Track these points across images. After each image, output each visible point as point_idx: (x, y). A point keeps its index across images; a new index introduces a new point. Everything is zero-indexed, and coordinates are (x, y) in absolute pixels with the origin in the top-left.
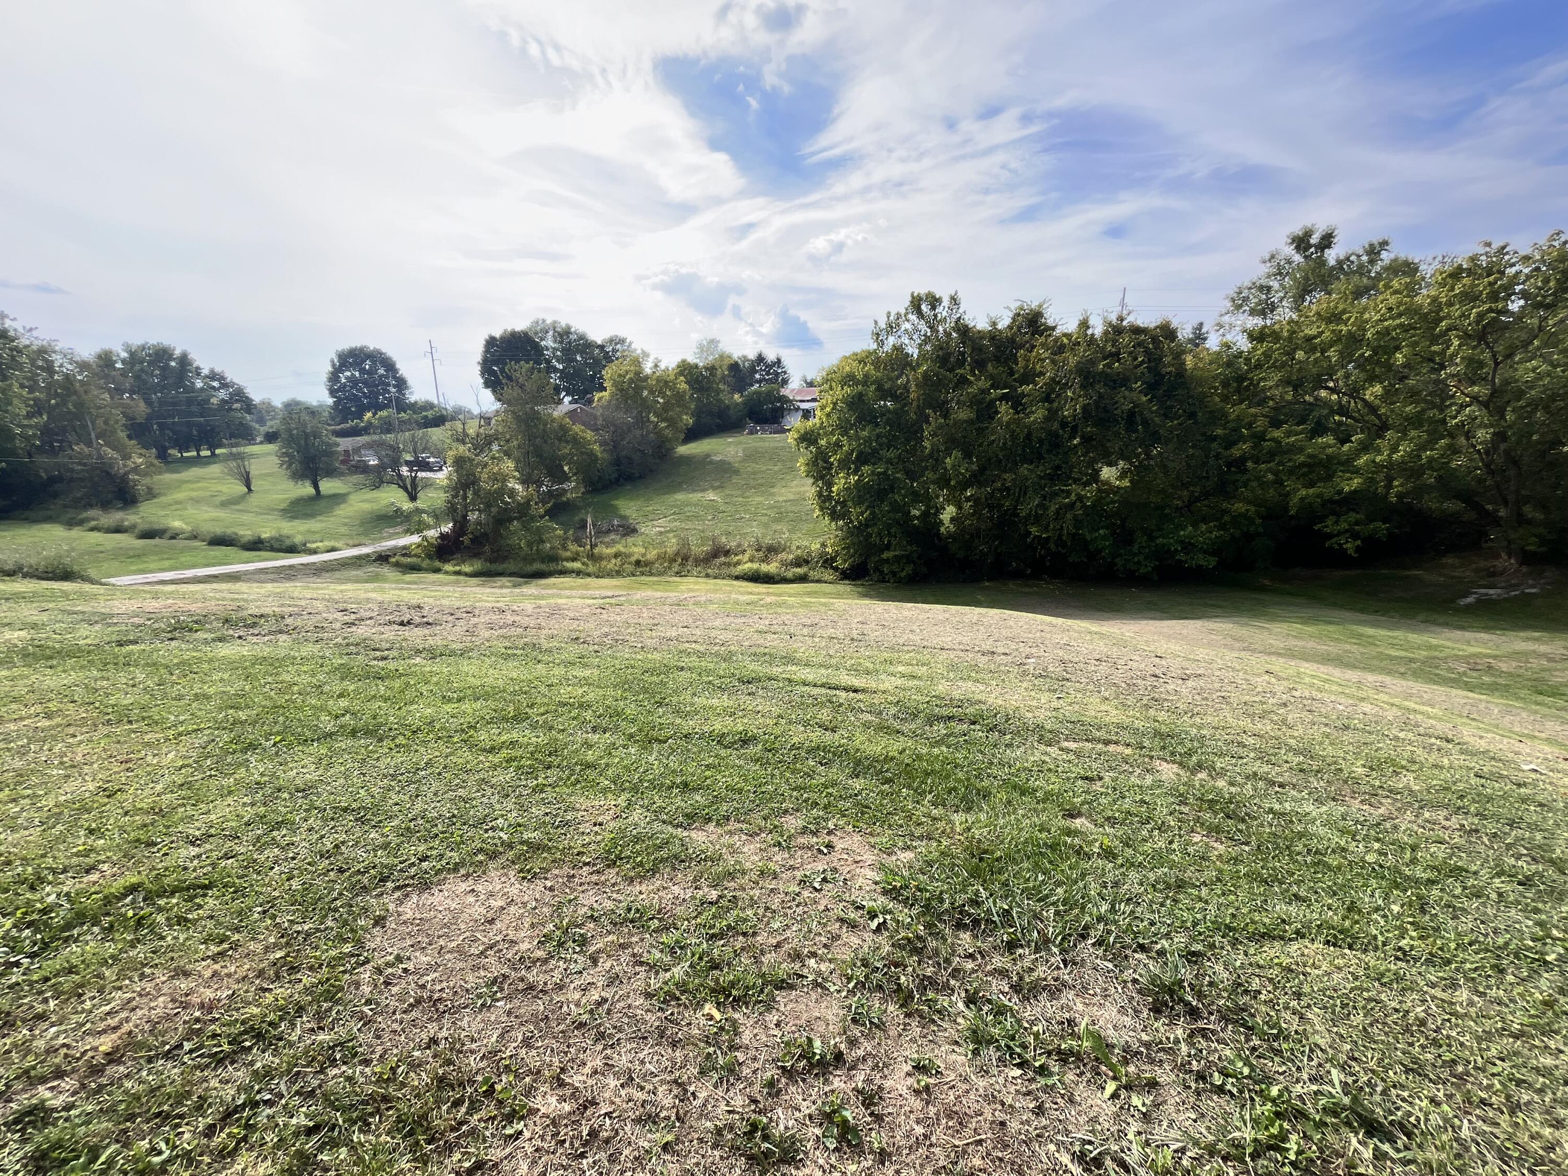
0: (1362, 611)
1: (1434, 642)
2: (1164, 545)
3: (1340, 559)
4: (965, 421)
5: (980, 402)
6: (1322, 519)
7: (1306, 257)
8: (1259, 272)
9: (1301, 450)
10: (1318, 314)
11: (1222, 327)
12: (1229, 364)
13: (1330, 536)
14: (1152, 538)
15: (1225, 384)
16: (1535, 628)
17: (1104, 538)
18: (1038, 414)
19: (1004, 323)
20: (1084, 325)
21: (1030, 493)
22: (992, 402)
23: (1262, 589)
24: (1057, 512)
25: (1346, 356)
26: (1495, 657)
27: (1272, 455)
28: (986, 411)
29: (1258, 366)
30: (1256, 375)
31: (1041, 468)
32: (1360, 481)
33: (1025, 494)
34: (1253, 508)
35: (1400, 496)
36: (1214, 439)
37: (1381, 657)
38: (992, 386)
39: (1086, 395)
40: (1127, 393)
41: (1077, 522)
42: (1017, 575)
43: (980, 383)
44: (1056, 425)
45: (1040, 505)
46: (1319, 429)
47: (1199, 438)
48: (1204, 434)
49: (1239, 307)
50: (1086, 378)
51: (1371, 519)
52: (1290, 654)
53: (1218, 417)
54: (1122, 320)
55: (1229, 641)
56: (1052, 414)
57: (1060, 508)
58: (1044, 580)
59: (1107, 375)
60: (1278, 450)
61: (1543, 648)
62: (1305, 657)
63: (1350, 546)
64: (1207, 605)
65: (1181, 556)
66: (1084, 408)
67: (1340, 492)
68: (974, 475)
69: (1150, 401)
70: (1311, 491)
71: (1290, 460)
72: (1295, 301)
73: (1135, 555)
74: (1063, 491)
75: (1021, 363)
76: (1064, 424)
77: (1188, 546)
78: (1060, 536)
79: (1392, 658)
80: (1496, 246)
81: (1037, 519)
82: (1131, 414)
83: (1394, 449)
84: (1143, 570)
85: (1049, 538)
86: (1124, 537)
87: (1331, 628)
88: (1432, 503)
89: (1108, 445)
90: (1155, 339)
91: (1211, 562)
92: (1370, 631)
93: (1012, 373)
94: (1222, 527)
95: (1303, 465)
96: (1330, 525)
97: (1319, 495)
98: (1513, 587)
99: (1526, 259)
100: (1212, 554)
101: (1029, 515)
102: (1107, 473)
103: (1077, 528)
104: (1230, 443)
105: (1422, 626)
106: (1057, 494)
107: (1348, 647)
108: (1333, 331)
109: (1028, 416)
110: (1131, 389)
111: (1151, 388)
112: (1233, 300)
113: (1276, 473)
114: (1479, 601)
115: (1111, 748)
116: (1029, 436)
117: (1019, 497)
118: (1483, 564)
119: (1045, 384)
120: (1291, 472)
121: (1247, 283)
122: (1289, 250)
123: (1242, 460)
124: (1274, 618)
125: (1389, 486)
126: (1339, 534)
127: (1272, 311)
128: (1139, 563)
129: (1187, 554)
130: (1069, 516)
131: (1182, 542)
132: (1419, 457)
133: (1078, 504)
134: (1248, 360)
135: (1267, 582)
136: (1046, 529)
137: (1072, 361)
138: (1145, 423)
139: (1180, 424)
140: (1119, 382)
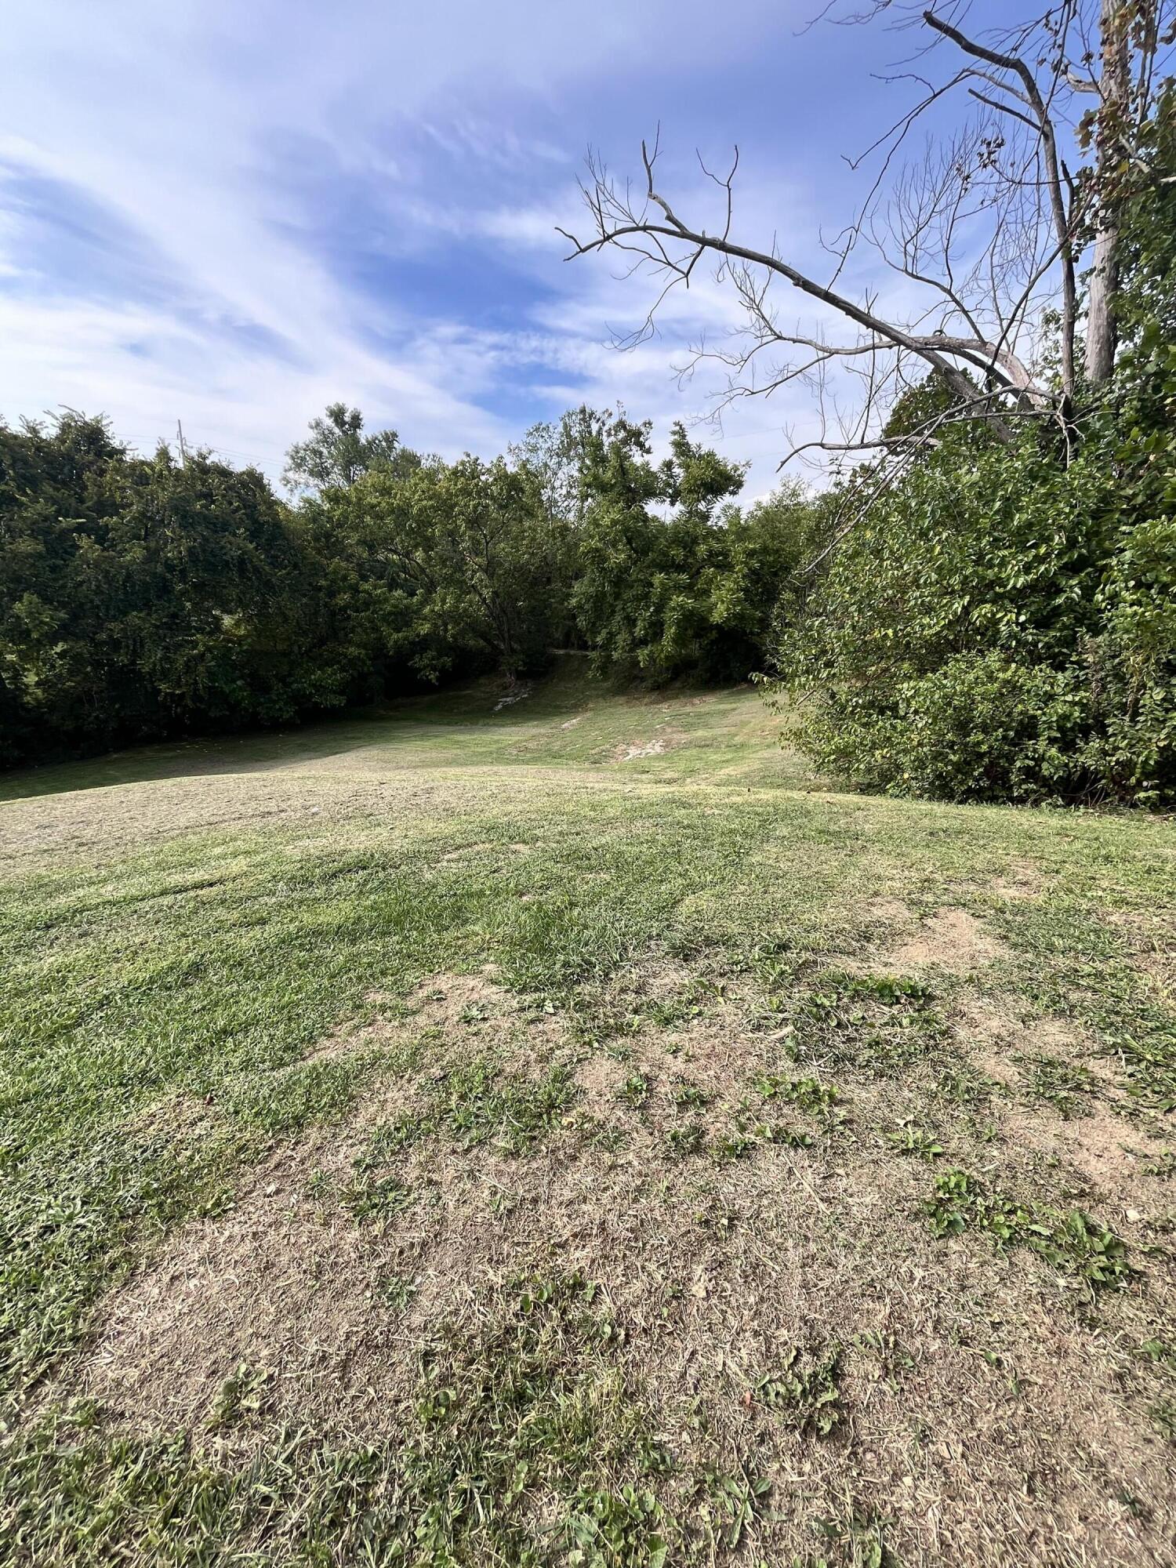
0: (448, 724)
1: (496, 738)
2: (299, 690)
3: (427, 688)
4: (30, 555)
5: (47, 532)
6: (411, 656)
7: (343, 432)
8: (309, 436)
9: (386, 600)
10: (373, 485)
11: (288, 482)
12: (314, 520)
13: (419, 670)
14: (287, 685)
15: (317, 539)
16: (530, 719)
17: (241, 689)
18: (135, 553)
19: (50, 431)
20: (164, 454)
21: (148, 645)
22: (65, 533)
23: (382, 719)
24: (186, 664)
25: (400, 526)
26: (526, 741)
27: (366, 605)
28: (60, 547)
29: (340, 525)
30: (340, 533)
31: (154, 616)
32: (428, 625)
33: (142, 646)
34: (363, 652)
35: (453, 636)
36: (320, 589)
37: (475, 754)
38: (58, 513)
39: (188, 537)
40: (232, 538)
41: (211, 674)
42: (151, 740)
43: (38, 506)
44: (160, 569)
45: (166, 658)
46: (393, 585)
47: (308, 587)
48: (310, 584)
49: (299, 466)
50: (184, 517)
51: (440, 656)
52: (424, 765)
53: (317, 570)
54: (205, 458)
55: (381, 764)
56: (152, 555)
57: (189, 660)
58: (186, 740)
59: (205, 517)
60: (370, 603)
61: (542, 731)
62: (436, 764)
63: (433, 676)
64: (347, 739)
65: (316, 699)
66: (190, 550)
67: (418, 635)
68: (64, 626)
69: (256, 549)
70: (400, 635)
71: (381, 609)
72: (344, 470)
73: (275, 702)
74: (186, 641)
75: (92, 489)
76: (169, 567)
77: (319, 687)
78: (196, 690)
79: (481, 754)
80: (473, 457)
81: (165, 675)
82: (242, 562)
83: (444, 601)
84: (286, 716)
85: (183, 694)
86: (259, 686)
87: (439, 740)
88: (472, 642)
89: (225, 591)
90: (244, 485)
91: (340, 701)
92: (461, 738)
93: (82, 501)
94: (343, 669)
95: (390, 613)
96: (417, 662)
97: (406, 638)
98: (516, 695)
99: (489, 471)
100: (342, 693)
101: (154, 670)
102: (227, 621)
103: (213, 681)
104: (332, 594)
105: (485, 728)
106: (181, 646)
107: (455, 751)
108: (388, 503)
109: (121, 553)
110: (235, 535)
111: (254, 534)
112: (293, 458)
113: (371, 621)
114: (504, 706)
115: (477, 848)
116: (129, 576)
117: (134, 650)
118: (499, 681)
119: (134, 518)
120: (384, 619)
121: (301, 445)
122: (329, 422)
123: (344, 609)
124: (401, 740)
125: (446, 630)
126: (425, 667)
127: (328, 475)
128: (280, 709)
129: (321, 696)
130: (201, 668)
131: (314, 686)
132: (458, 607)
133: (208, 655)
134: (330, 519)
135: (382, 712)
136: (179, 685)
137: (163, 496)
138: (256, 570)
139: (288, 574)
140: (220, 526)
